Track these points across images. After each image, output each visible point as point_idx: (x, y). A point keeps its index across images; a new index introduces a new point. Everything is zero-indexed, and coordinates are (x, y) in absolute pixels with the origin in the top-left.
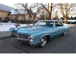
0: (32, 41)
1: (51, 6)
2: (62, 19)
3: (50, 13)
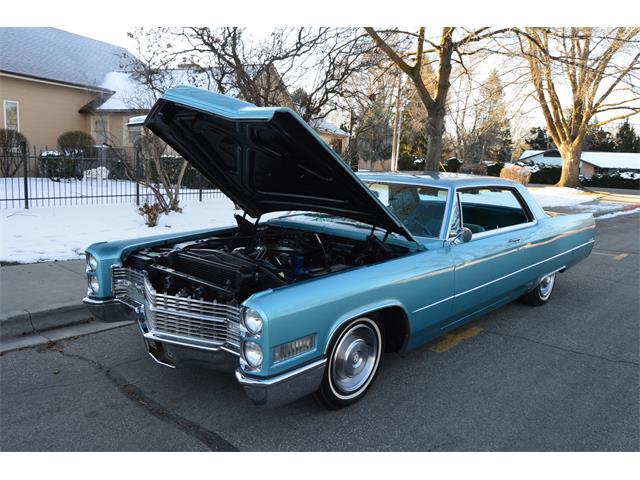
0: (254, 356)
1: (439, 42)
3: (434, 96)
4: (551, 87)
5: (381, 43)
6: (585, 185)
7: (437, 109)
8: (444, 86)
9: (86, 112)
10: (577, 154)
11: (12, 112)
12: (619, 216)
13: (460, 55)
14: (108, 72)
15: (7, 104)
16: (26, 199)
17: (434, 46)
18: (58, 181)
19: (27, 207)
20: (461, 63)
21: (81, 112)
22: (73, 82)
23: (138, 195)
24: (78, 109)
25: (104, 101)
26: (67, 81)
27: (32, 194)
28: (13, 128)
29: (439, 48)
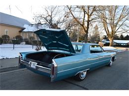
2: (105, 38)
6: (114, 46)
9: (20, 32)
11: (7, 32)
14: (24, 24)
18: (15, 44)
19: (14, 49)
25: (24, 30)
28: (7, 35)
29: (87, 21)
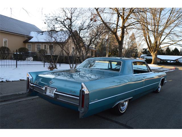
2: (145, 52)
3: (120, 39)
4: (149, 38)
5: (107, 26)
6: (159, 64)
7: (121, 43)
8: (122, 37)
10: (156, 55)
11: (5, 42)
12: (168, 72)
13: (126, 29)
14: (31, 31)
15: (4, 40)
16: (16, 65)
17: (120, 27)
18: (18, 61)
19: (16, 67)
20: (127, 31)
21: (23, 42)
22: (22, 34)
23: (44, 64)
24: (23, 41)
25: (30, 39)
26: (21, 34)
27: (18, 64)
28: (6, 46)
29: (121, 27)
